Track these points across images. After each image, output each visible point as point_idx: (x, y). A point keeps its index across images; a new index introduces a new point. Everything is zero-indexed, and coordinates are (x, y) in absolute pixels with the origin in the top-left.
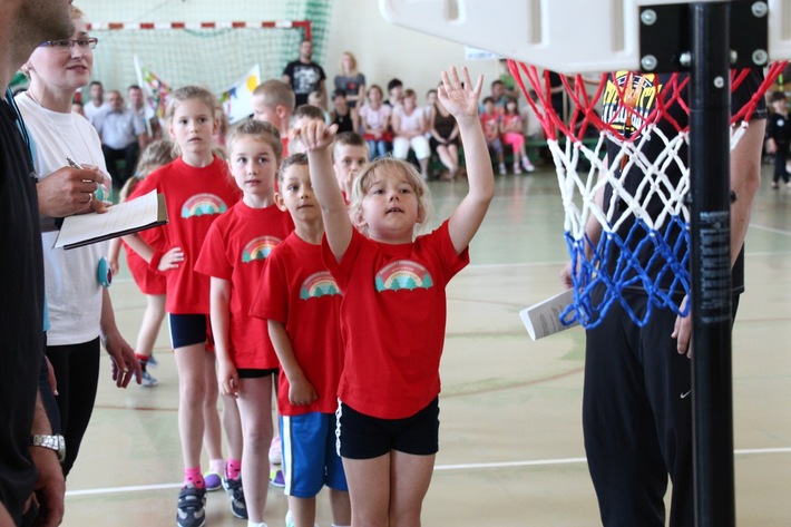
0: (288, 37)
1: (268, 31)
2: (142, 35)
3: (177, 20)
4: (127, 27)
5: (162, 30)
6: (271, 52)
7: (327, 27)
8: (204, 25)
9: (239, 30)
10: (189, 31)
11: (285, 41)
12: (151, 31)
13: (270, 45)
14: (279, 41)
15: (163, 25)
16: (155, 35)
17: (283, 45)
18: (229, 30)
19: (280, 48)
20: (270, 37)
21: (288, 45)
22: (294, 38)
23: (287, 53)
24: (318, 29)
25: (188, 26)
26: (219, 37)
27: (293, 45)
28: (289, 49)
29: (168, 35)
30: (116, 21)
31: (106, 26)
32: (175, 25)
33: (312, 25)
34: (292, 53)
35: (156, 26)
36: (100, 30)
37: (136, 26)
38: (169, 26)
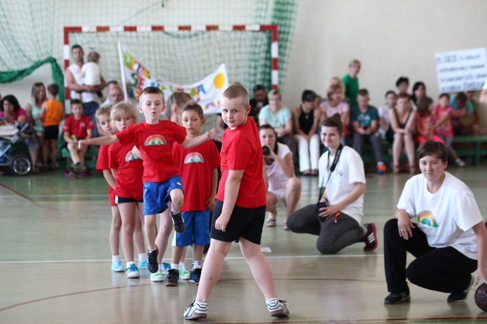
0: (256, 39)
1: (239, 33)
2: (125, 36)
3: (156, 23)
4: (112, 29)
5: (143, 32)
6: (240, 52)
7: (291, 30)
8: (181, 28)
9: (212, 33)
10: (167, 33)
11: (254, 42)
12: (134, 34)
13: (240, 46)
14: (248, 43)
15: (144, 29)
16: (137, 37)
17: (252, 46)
18: (203, 33)
19: (249, 49)
20: (240, 39)
21: (256, 46)
22: (262, 40)
23: (254, 53)
24: (284, 32)
25: (166, 29)
26: (194, 39)
27: (260, 47)
28: (257, 50)
29: (149, 37)
30: (103, 24)
31: (94, 29)
32: (154, 28)
33: (278, 28)
34: (259, 53)
35: (138, 29)
36: (89, 32)
37: (121, 29)
38: (149, 29)
